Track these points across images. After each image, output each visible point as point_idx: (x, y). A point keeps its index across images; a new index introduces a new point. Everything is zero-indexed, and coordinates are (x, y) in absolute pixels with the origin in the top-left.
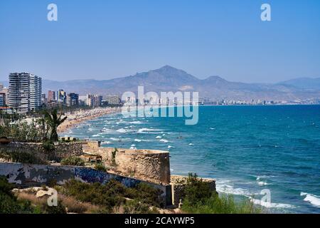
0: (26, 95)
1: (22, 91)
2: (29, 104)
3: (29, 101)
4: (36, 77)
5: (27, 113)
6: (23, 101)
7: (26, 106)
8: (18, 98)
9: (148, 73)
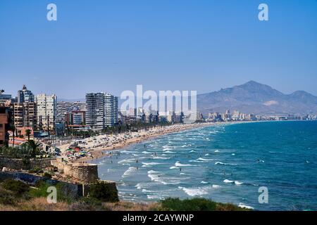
0: (101, 114)
1: (98, 110)
2: (104, 121)
3: (104, 119)
4: (112, 97)
5: (103, 130)
6: (99, 119)
7: (101, 123)
8: (94, 117)
9: (231, 89)
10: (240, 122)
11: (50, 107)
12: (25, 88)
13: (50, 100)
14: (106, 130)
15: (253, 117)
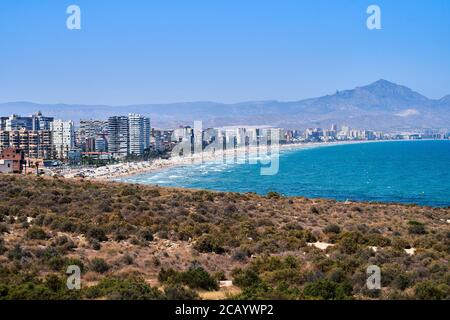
0: (125, 139)
1: (121, 135)
2: (128, 147)
3: (128, 145)
4: (142, 118)
5: (126, 157)
6: (123, 145)
7: (125, 150)
8: (117, 143)
9: (352, 91)
10: (347, 143)
11: (67, 133)
12: (40, 114)
13: (67, 126)
14: (131, 157)
15: (370, 136)
